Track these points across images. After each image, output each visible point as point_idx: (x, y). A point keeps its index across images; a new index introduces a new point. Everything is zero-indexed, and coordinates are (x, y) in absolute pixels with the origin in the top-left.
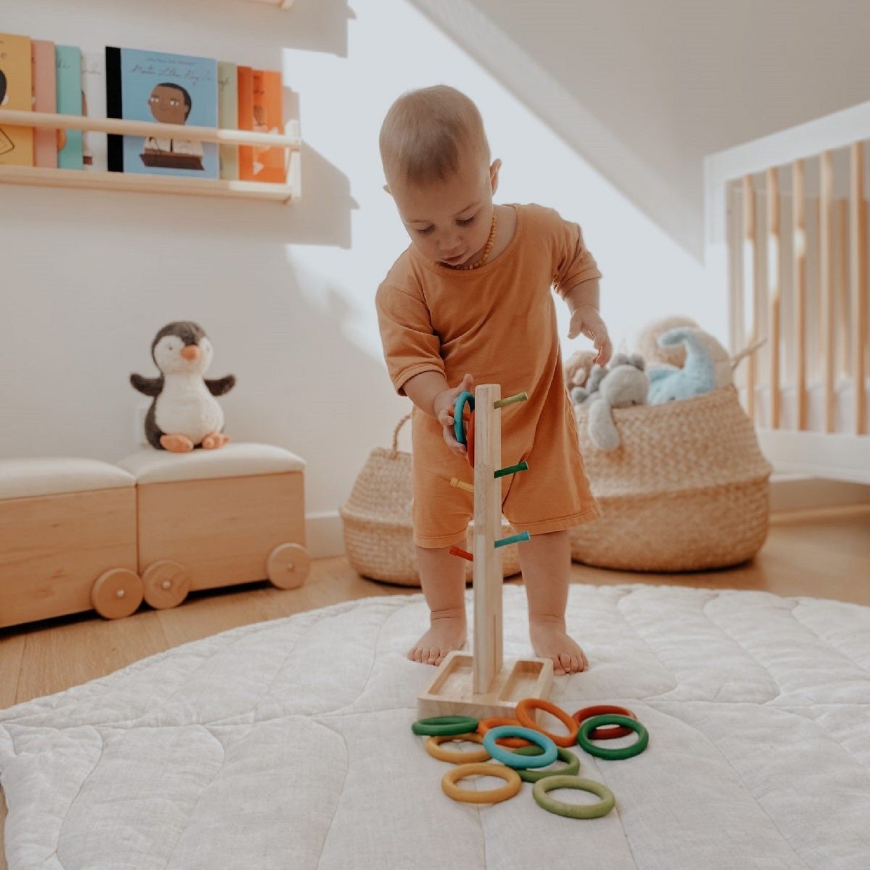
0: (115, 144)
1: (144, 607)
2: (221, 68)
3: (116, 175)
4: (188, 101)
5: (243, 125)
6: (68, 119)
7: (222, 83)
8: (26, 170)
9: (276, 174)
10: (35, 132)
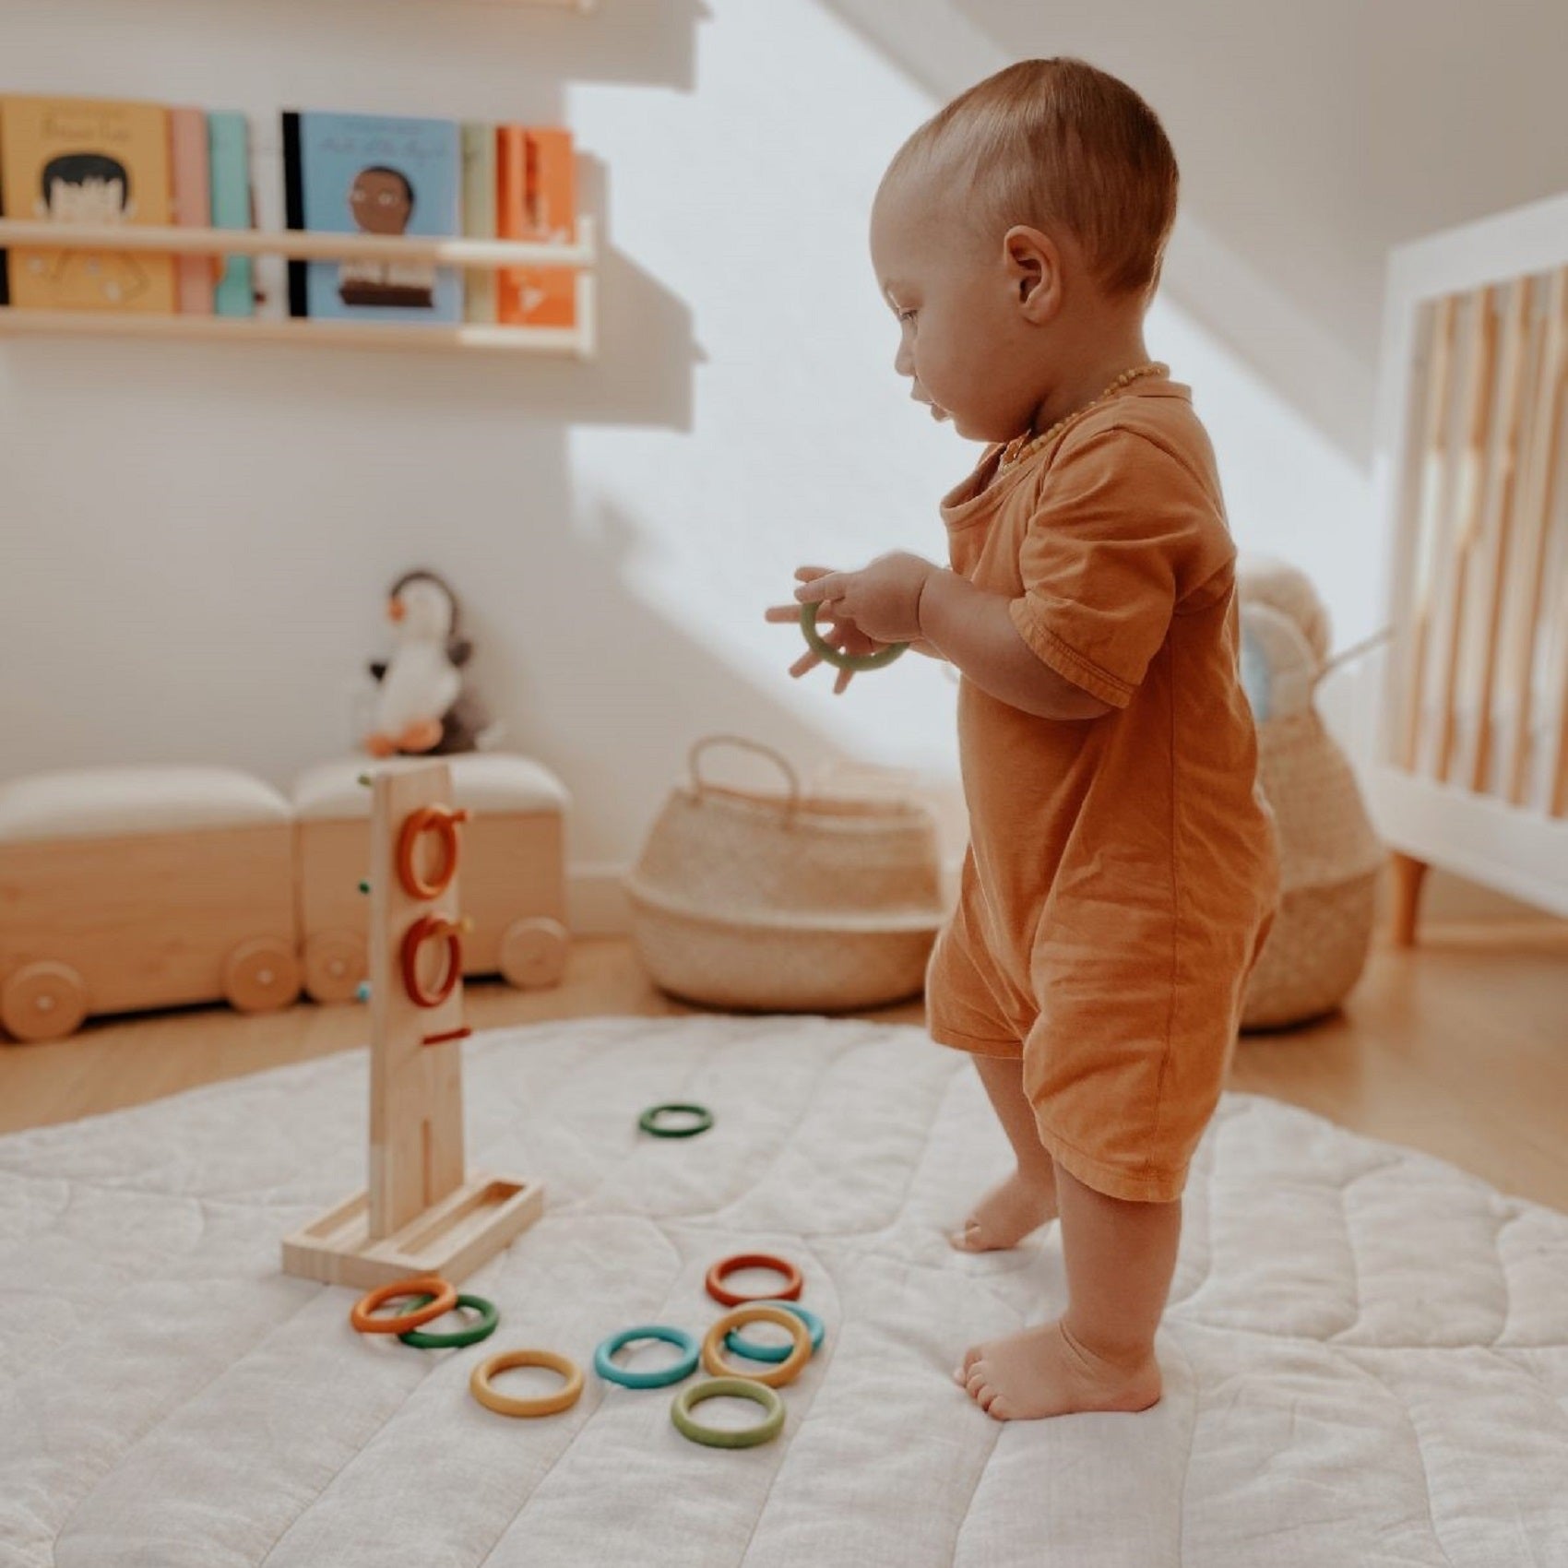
0: (298, 272)
1: (305, 999)
2: (466, 134)
3: (298, 325)
4: (409, 195)
5: (503, 230)
6: (228, 237)
7: (467, 159)
8: (166, 321)
9: (559, 311)
10: (178, 262)
